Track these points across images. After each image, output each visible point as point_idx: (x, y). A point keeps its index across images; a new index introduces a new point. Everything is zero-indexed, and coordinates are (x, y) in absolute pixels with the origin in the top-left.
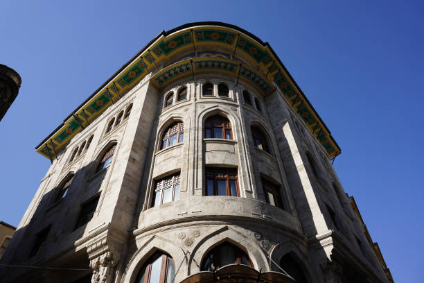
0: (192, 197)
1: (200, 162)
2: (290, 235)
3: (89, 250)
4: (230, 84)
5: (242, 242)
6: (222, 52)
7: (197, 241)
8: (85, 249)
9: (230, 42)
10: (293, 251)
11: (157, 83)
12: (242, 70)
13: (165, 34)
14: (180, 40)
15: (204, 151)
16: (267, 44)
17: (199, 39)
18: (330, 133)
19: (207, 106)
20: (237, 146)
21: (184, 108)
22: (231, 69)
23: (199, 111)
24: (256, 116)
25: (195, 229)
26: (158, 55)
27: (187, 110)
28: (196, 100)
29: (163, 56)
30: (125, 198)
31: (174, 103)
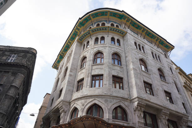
0: (86, 88)
1: (90, 75)
2: (120, 99)
3: (59, 107)
5: (100, 104)
6: (104, 20)
7: (86, 104)
8: (58, 107)
9: (106, 15)
10: (120, 105)
11: (80, 41)
12: (110, 29)
13: (80, 19)
14: (86, 20)
15: (92, 70)
16: (123, 11)
17: (94, 17)
19: (95, 49)
20: (104, 66)
21: (87, 52)
23: (92, 52)
24: (115, 49)
25: (85, 100)
26: (80, 27)
27: (88, 52)
28: (91, 47)
29: (82, 27)
30: (68, 90)
31: (85, 50)
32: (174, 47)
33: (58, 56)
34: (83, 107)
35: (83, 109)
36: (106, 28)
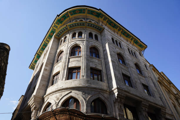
0: (61, 81)
1: (66, 67)
2: (99, 90)
4: (83, 31)
5: (76, 97)
6: (82, 17)
7: (60, 98)
8: (30, 105)
9: (84, 13)
10: (99, 97)
11: (57, 37)
12: (88, 24)
13: (58, 16)
14: (64, 17)
15: (69, 62)
16: (100, 9)
17: (72, 15)
18: (140, 40)
19: (72, 43)
20: (81, 58)
21: (64, 46)
22: (83, 25)
23: (69, 45)
24: (93, 43)
25: (60, 93)
26: (58, 24)
28: (69, 41)
29: (60, 24)
31: (62, 44)
32: (147, 46)
33: (35, 56)
34: (58, 101)
35: (57, 103)
36: (84, 24)
